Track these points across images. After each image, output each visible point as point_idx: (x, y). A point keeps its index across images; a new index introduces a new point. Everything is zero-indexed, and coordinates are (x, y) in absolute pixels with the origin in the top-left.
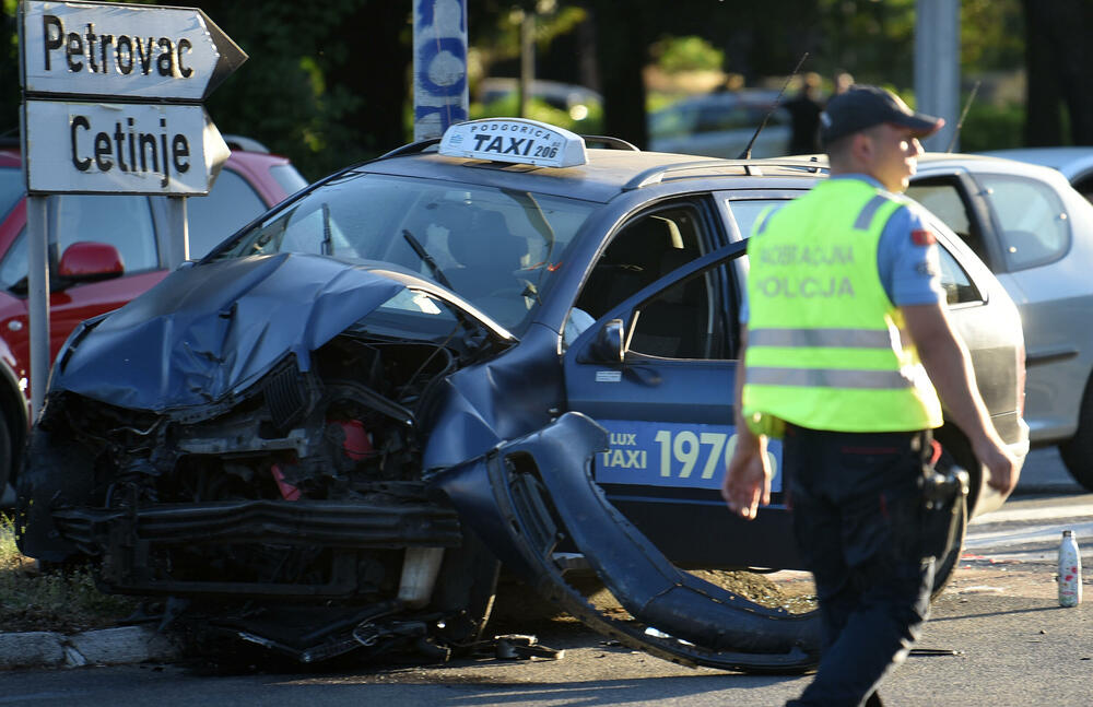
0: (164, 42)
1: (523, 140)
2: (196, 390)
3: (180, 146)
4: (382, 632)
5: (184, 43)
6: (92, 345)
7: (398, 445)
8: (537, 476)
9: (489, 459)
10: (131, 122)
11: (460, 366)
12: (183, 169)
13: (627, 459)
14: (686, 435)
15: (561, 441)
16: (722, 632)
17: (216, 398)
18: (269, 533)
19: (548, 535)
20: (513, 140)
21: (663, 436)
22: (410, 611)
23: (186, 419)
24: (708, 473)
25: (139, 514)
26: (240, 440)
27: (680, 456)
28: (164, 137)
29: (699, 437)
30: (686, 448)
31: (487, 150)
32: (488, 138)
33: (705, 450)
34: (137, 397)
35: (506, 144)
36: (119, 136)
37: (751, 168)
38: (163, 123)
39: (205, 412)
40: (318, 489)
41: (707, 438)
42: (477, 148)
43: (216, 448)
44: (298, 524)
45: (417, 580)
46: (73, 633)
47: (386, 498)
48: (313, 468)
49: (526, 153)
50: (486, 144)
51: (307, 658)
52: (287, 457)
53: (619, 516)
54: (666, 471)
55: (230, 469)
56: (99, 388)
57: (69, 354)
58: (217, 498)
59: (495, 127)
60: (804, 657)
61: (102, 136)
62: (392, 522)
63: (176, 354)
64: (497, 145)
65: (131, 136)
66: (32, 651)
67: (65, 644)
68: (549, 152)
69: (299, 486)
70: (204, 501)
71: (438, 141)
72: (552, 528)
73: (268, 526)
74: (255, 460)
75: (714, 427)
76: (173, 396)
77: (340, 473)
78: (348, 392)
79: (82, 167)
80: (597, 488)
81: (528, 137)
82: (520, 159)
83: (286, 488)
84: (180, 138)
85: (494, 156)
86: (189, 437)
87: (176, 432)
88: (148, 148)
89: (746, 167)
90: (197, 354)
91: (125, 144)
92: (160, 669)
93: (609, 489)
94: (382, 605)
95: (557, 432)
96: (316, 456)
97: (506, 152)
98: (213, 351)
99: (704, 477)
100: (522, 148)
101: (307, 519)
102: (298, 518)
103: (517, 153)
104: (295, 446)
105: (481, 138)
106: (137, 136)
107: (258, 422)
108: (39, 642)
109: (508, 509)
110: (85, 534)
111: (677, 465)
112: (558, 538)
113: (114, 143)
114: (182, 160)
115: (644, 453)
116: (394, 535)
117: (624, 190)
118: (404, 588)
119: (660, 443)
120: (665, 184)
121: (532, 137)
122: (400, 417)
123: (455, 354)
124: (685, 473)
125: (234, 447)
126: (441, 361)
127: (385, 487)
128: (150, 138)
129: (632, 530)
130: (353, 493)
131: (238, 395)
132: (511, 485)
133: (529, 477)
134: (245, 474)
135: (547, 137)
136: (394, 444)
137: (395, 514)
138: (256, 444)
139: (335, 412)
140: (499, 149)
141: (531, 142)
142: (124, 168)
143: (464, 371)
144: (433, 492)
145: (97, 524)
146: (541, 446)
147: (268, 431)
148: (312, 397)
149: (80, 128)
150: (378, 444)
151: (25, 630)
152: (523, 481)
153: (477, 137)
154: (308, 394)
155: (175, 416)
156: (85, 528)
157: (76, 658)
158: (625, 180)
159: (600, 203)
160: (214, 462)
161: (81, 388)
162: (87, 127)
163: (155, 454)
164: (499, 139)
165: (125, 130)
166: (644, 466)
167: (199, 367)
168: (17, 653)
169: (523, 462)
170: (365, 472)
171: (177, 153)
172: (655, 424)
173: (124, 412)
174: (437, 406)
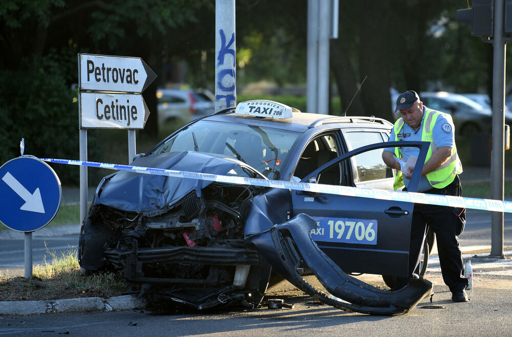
0: (129, 70)
1: (268, 109)
2: (153, 204)
3: (134, 110)
4: (229, 298)
5: (136, 71)
6: (109, 188)
7: (233, 226)
8: (292, 238)
9: (272, 231)
10: (117, 101)
11: (254, 195)
12: (135, 119)
13: (316, 231)
14: (340, 222)
15: (298, 224)
16: (364, 299)
17: (162, 207)
18: (185, 259)
19: (297, 261)
20: (264, 108)
21: (331, 223)
22: (238, 290)
23: (149, 215)
24: (348, 237)
25: (138, 252)
26: (171, 223)
27: (337, 230)
28: (128, 106)
29: (345, 224)
30: (340, 227)
31: (254, 112)
32: (255, 107)
33: (347, 228)
34: (128, 206)
35: (262, 110)
36: (113, 106)
37: (353, 120)
38: (128, 101)
39: (157, 212)
40: (203, 242)
41: (348, 223)
42: (250, 111)
43: (162, 226)
44: (198, 256)
45: (240, 278)
46: (107, 298)
47: (229, 246)
48: (202, 234)
49: (270, 113)
50: (254, 110)
51: (201, 308)
52: (190, 230)
53: (323, 254)
54: (331, 236)
55: (166, 235)
56: (114, 203)
57: (101, 191)
58: (160, 246)
59: (257, 104)
60: (395, 308)
61: (107, 106)
62: (233, 255)
63: (144, 190)
64: (258, 110)
65: (117, 106)
66: (93, 305)
67: (105, 302)
68: (280, 113)
69: (195, 241)
70: (155, 247)
71: (235, 108)
72: (298, 258)
73: (186, 257)
74: (176, 231)
75: (351, 219)
76: (144, 206)
77: (212, 236)
78: (215, 205)
79: (100, 118)
80: (314, 243)
81: (270, 107)
82: (267, 116)
83: (189, 242)
84: (134, 107)
85: (257, 114)
86: (150, 222)
87: (146, 220)
88: (123, 110)
89: (351, 119)
90: (153, 190)
91: (115, 109)
92: (143, 312)
93: (319, 243)
94: (228, 287)
95: (297, 221)
96: (203, 229)
97: (262, 113)
98: (158, 188)
99: (346, 238)
100: (268, 111)
101: (201, 254)
102: (198, 254)
103: (266, 113)
104: (194, 225)
105: (252, 108)
106: (119, 106)
107: (179, 216)
108: (95, 301)
109: (281, 251)
110: (117, 259)
111: (336, 234)
112: (301, 262)
113: (111, 109)
114: (135, 116)
115: (323, 229)
116: (233, 260)
117: (309, 128)
118: (236, 281)
119: (329, 225)
120: (324, 126)
121: (272, 107)
122: (235, 214)
123: (252, 190)
124: (339, 237)
125: (169, 226)
126: (247, 194)
127: (229, 242)
128: (124, 107)
129: (329, 259)
130: (218, 244)
131: (171, 206)
132: (281, 242)
133: (289, 238)
134: (173, 237)
135: (278, 107)
136: (232, 225)
137: (234, 252)
138: (178, 225)
139: (210, 212)
140: (259, 112)
141: (272, 109)
142: (114, 118)
143: (256, 197)
144: (248, 244)
145: (122, 256)
146: (292, 226)
147: (183, 219)
148: (202, 207)
149: (99, 103)
150: (224, 225)
151: (89, 297)
152: (287, 240)
153: (250, 107)
154: (200, 206)
155: (145, 214)
156: (117, 257)
157: (109, 308)
158: (309, 124)
159: (300, 133)
160: (160, 232)
161: (107, 203)
162: (102, 103)
163: (136, 228)
164: (259, 108)
165: (115, 104)
166: (323, 234)
167: (154, 195)
168: (87, 306)
169: (286, 233)
170: (221, 235)
171: (133, 113)
172: (327, 218)
173: (123, 212)
174: (247, 210)
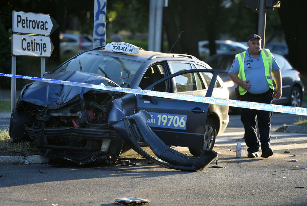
0: (42, 22)
1: (124, 47)
2: (54, 102)
3: (45, 46)
4: (98, 158)
5: (46, 22)
6: (29, 91)
7: (102, 116)
8: (136, 124)
9: (124, 120)
10: (34, 40)
11: (115, 98)
12: (45, 51)
13: (151, 121)
14: (165, 116)
15: (140, 116)
16: (177, 161)
17: (59, 104)
18: (73, 135)
19: (139, 138)
20: (122, 47)
21: (159, 116)
22: (103, 154)
23: (52, 108)
24: (169, 125)
25: (45, 130)
26: (65, 113)
27: (163, 120)
28: (41, 43)
29: (167, 117)
30: (164, 119)
31: (116, 49)
32: (116, 46)
33: (169, 119)
34: (40, 103)
35: (121, 48)
36: (32, 43)
37: (174, 56)
38: (41, 40)
39: (57, 107)
40: (84, 125)
41: (169, 117)
42: (114, 49)
43: (60, 115)
44: (80, 133)
45: (105, 147)
46: (26, 156)
47: (99, 128)
48: (83, 120)
49: (125, 50)
50: (116, 48)
51: (81, 164)
52: (76, 118)
53: (154, 134)
54: (159, 124)
55: (62, 120)
56: (31, 101)
57: (23, 93)
58: (58, 127)
59: (118, 44)
60: (195, 167)
61: (28, 43)
62: (101, 133)
63: (50, 93)
64: (119, 48)
65: (35, 43)
66: (17, 160)
67: (24, 159)
68: (131, 50)
69: (79, 124)
70: (55, 127)
71: (105, 47)
72: (140, 136)
73: (73, 133)
74: (68, 118)
75: (171, 114)
76: (49, 103)
77: (89, 122)
78: (91, 104)
79: (24, 50)
80: (149, 128)
81: (126, 47)
82: (124, 52)
83: (75, 125)
84: (45, 44)
85: (118, 51)
86: (52, 112)
87: (50, 111)
89: (173, 55)
90: (55, 94)
91: (33, 45)
92: (47, 165)
93: (152, 128)
94: (97, 152)
95: (139, 114)
96: (84, 118)
97: (121, 50)
98: (58, 93)
99: (168, 125)
100: (124, 49)
101: (82, 132)
102: (80, 132)
103: (123, 50)
104: (79, 115)
105: (115, 47)
106: (36, 43)
107: (70, 110)
108: (19, 158)
109: (129, 132)
110: (32, 134)
111: (162, 123)
112: (141, 138)
113: (31, 44)
114: (45, 49)
115: (155, 120)
116: (102, 136)
117: (148, 60)
118: (102, 148)
119: (158, 117)
120: (157, 59)
121: (127, 47)
122: (103, 109)
123: (113, 96)
124: (164, 124)
125: (64, 115)
126: (110, 98)
127: (99, 125)
128: (38, 44)
129: (157, 137)
130: (92, 127)
131: (66, 103)
132: (130, 126)
133: (134, 125)
134: (66, 121)
135: (130, 47)
136: (100, 116)
137: (102, 132)
138: (69, 114)
139: (88, 108)
140: (119, 49)
141: (126, 48)
142: (33, 50)
143: (116, 100)
144: (110, 127)
145: (35, 132)
146: (136, 117)
147: (72, 111)
148: (83, 104)
149: (24, 41)
150: (96, 115)
151: (15, 155)
152: (133, 125)
153: (114, 46)
154: (82, 104)
155: (49, 107)
156: (32, 132)
157: (27, 162)
158: (148, 57)
159: (143, 62)
160: (58, 118)
161: (27, 100)
162: (26, 41)
163: (44, 116)
164: (119, 47)
165: (33, 42)
166: (154, 123)
167: (55, 96)
168: (14, 160)
169: (133, 121)
170: (94, 121)
171: (44, 47)
172: (157, 113)
173: (37, 106)
174: (110, 107)
